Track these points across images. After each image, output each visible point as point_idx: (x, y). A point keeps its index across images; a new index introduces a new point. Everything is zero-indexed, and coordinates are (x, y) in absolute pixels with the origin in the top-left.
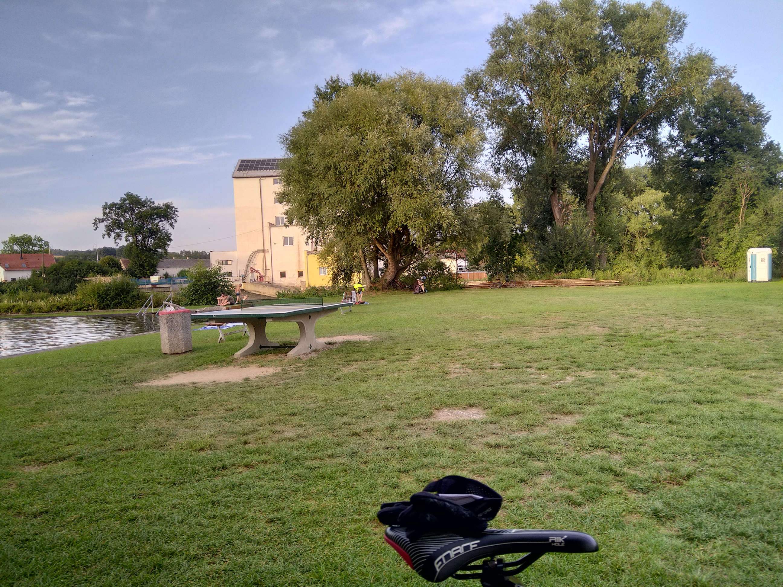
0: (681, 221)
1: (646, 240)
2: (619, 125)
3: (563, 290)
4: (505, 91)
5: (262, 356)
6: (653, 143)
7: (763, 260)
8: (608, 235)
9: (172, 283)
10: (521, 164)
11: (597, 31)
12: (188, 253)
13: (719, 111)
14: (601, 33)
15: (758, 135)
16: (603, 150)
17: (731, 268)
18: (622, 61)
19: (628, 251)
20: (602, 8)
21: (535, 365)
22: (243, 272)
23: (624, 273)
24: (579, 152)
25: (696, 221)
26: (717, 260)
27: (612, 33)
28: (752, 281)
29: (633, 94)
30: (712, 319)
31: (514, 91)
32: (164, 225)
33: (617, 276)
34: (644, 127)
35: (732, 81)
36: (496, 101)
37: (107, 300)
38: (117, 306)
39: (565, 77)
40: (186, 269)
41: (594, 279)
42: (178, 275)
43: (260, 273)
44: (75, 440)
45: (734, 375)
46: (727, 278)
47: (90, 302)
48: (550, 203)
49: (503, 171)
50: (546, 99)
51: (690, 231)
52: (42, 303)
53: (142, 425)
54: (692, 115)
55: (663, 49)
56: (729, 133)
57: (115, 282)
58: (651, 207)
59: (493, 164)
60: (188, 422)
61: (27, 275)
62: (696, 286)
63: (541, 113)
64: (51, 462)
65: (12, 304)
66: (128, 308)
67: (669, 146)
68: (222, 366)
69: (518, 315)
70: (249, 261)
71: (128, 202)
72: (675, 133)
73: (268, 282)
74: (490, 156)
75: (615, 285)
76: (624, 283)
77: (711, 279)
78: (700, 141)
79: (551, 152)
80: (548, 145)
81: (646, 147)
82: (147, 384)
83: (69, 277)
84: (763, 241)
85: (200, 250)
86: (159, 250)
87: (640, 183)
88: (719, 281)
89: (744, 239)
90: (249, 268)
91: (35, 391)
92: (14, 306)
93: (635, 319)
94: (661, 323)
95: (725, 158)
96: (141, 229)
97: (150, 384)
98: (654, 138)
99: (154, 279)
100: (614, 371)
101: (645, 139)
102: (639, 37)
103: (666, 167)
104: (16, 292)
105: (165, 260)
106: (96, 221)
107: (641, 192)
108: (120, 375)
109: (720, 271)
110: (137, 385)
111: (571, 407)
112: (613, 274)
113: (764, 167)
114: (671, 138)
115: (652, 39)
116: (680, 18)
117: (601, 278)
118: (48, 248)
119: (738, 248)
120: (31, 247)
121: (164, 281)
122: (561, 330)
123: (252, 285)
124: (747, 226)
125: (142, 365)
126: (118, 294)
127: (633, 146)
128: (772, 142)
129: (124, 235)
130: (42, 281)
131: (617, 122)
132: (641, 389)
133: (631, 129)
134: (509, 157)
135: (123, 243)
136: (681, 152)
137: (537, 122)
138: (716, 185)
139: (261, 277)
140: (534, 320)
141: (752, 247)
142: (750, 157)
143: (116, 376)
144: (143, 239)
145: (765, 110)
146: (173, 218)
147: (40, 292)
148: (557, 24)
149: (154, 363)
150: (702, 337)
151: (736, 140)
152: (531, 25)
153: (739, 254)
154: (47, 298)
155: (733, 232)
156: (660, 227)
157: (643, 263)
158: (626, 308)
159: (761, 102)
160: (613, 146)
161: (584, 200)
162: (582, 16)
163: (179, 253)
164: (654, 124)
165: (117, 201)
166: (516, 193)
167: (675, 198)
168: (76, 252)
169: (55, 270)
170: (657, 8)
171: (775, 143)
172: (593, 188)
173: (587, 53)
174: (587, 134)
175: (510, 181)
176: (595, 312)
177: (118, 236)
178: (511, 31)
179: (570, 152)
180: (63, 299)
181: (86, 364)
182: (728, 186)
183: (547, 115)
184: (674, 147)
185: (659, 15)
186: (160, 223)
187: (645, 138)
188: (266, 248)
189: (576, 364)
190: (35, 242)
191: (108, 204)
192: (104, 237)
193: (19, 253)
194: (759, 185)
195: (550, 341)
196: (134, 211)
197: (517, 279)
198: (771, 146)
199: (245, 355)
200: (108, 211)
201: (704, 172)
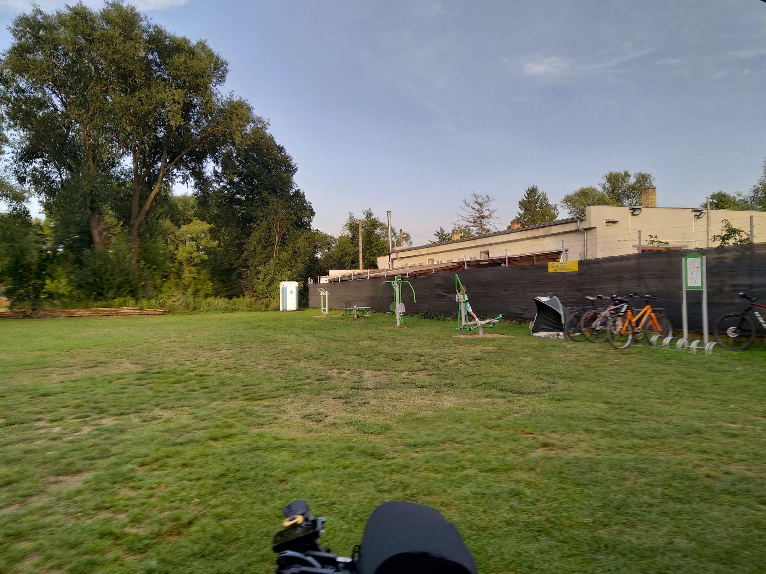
0: (225, 253)
1: (193, 269)
2: (165, 152)
3: (102, 321)
4: (32, 90)
6: (198, 175)
7: (292, 292)
8: (153, 263)
10: (53, 176)
11: (142, 54)
13: (257, 156)
14: (146, 57)
15: (288, 183)
16: (148, 174)
17: (267, 299)
18: (167, 90)
19: (175, 279)
20: (147, 32)
21: (49, 417)
23: (170, 302)
24: (122, 173)
25: (238, 254)
26: (256, 291)
27: (158, 60)
28: (283, 310)
29: (178, 125)
30: (242, 350)
31: (44, 92)
33: (162, 305)
34: (190, 158)
35: (268, 132)
36: (21, 99)
39: (106, 91)
41: (138, 308)
45: (251, 406)
46: (264, 308)
48: (88, 224)
49: (30, 181)
50: (83, 111)
51: (232, 262)
54: (234, 155)
55: (207, 88)
56: (265, 178)
58: (198, 237)
59: (16, 172)
62: (236, 315)
63: (78, 124)
67: (214, 181)
69: (39, 353)
72: (219, 170)
74: (12, 161)
75: (159, 314)
76: (169, 312)
77: (250, 308)
78: (241, 181)
79: (89, 168)
80: (86, 161)
81: (192, 179)
84: (292, 275)
87: (188, 212)
88: (257, 310)
89: (277, 273)
93: (171, 353)
94: (196, 357)
95: (262, 200)
98: (200, 171)
100: (138, 414)
101: (191, 171)
102: (184, 71)
103: (210, 200)
107: (188, 221)
109: (258, 301)
111: (80, 465)
112: (158, 303)
113: (293, 212)
114: (216, 173)
115: (197, 77)
116: (222, 64)
117: (145, 307)
119: (273, 280)
122: (87, 371)
124: (280, 261)
127: (179, 175)
128: (299, 190)
131: (163, 149)
132: (161, 432)
133: (176, 159)
134: (37, 166)
136: (224, 187)
137: (73, 133)
138: (255, 222)
140: (59, 359)
141: (284, 281)
142: (281, 201)
145: (294, 162)
148: (97, 34)
150: (231, 369)
151: (271, 185)
152: (66, 27)
153: (273, 286)
155: (269, 266)
156: (206, 257)
157: (190, 291)
158: (165, 341)
159: (290, 154)
160: (159, 173)
161: (128, 224)
162: (125, 34)
164: (200, 158)
166: (48, 207)
167: (219, 231)
170: (201, 48)
171: (301, 191)
172: (137, 213)
173: (132, 73)
174: (132, 155)
175: (40, 194)
176: (131, 347)
178: (40, 26)
179: (113, 172)
182: (264, 223)
183: (86, 128)
184: (218, 182)
185: (203, 55)
187: (191, 169)
189: (97, 411)
194: (289, 226)
195: (73, 385)
197: (47, 307)
198: (298, 194)
201: (244, 209)
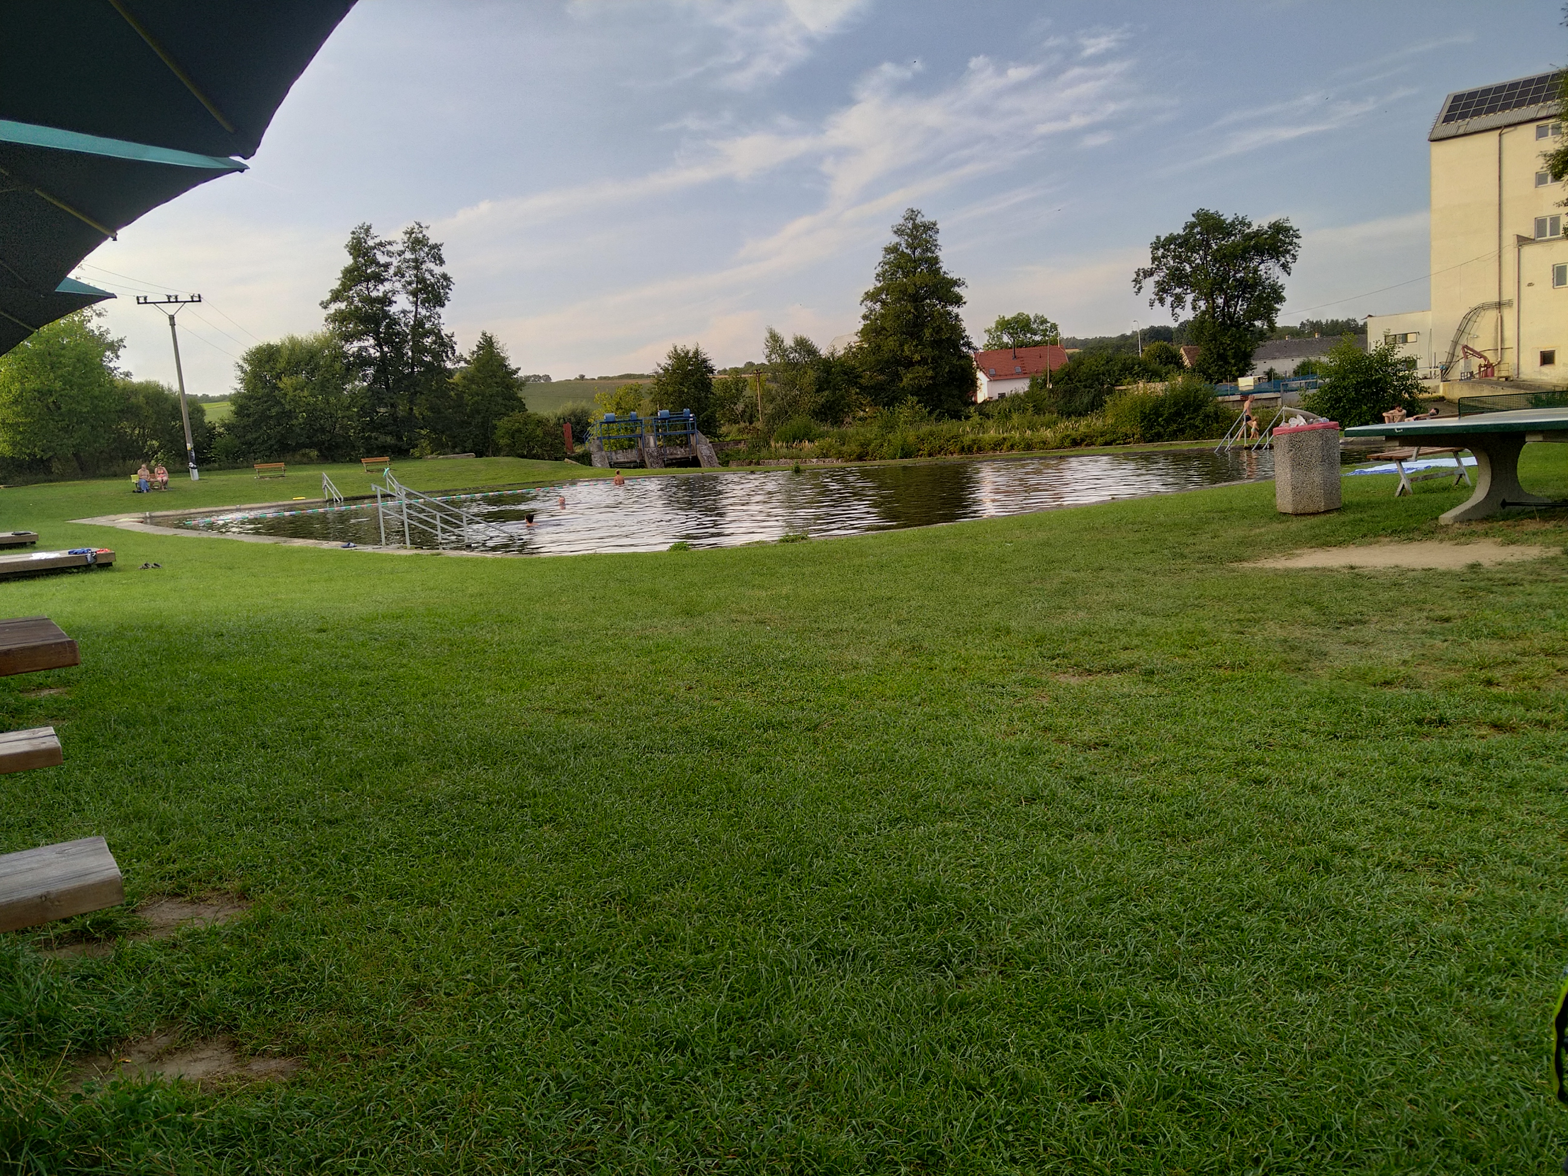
5: (1509, 522)
9: (1282, 389)
12: (1316, 326)
22: (1443, 358)
32: (1270, 270)
37: (1158, 424)
38: (1174, 436)
40: (1313, 359)
42: (1296, 373)
43: (1485, 359)
44: (1136, 642)
47: (1126, 429)
52: (1048, 434)
53: (1255, 630)
57: (1173, 390)
60: (1349, 632)
61: (1021, 386)
64: (1100, 672)
65: (1002, 436)
66: (1196, 439)
68: (1411, 540)
70: (1461, 331)
71: (1198, 229)
73: (1507, 379)
82: (1252, 565)
83: (1091, 386)
85: (1342, 318)
86: (1258, 323)
90: (1459, 349)
91: (1055, 565)
92: (1004, 439)
96: (1222, 282)
97: (1259, 565)
99: (1246, 383)
104: (1008, 416)
105: (1268, 343)
106: (1138, 275)
108: (1198, 548)
110: (1235, 565)
118: (1057, 335)
120: (1029, 335)
121: (1266, 386)
123: (1465, 388)
125: (1241, 533)
126: (1178, 414)
129: (1189, 298)
130: (1046, 395)
135: (1187, 314)
139: (1489, 366)
143: (1192, 548)
144: (1226, 302)
146: (1288, 252)
147: (1044, 413)
149: (1263, 530)
154: (1055, 423)
163: (1298, 326)
165: (1179, 230)
168: (1102, 340)
169: (1068, 374)
177: (1179, 300)
180: (1082, 426)
181: (1136, 527)
186: (1262, 267)
188: (1505, 298)
190: (1035, 326)
191: (1162, 239)
192: (1152, 305)
193: (1011, 348)
196: (1210, 248)
199: (1466, 519)
200: (1160, 252)
